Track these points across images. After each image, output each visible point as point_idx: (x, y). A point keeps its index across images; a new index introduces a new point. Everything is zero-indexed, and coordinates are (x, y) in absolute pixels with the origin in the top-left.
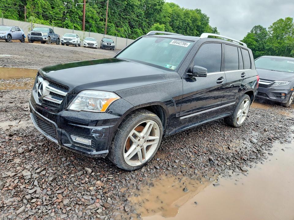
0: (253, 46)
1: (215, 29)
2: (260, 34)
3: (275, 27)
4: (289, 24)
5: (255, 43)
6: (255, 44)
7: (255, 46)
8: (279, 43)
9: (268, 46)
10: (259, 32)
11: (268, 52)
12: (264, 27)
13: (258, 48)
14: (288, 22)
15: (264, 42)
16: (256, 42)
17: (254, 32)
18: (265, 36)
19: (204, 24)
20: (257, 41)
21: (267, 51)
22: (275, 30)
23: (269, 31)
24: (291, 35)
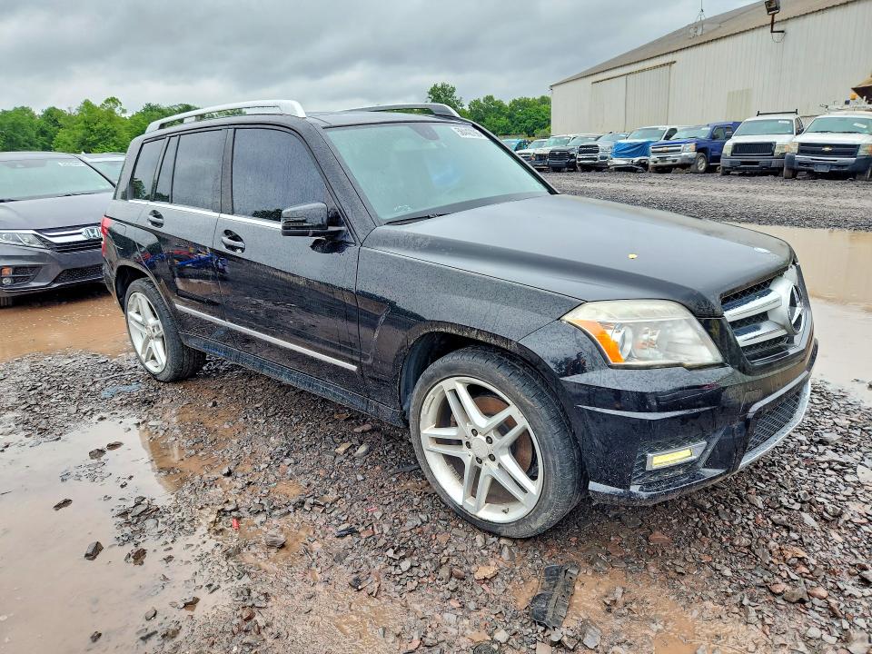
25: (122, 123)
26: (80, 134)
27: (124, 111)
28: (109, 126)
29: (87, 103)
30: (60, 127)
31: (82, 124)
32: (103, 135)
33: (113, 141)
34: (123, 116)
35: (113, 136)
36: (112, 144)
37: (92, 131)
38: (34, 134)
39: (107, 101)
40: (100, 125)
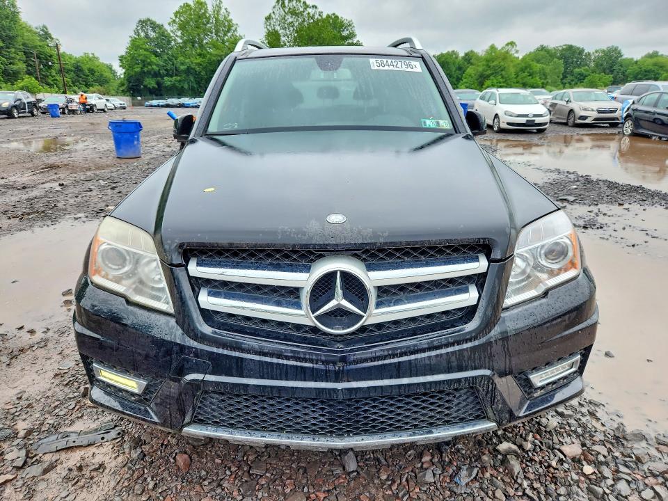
0: (154, 67)
1: (43, 30)
2: (157, 38)
3: (181, 21)
4: (204, 14)
5: (153, 59)
6: (155, 61)
7: (158, 66)
8: (200, 55)
9: (182, 64)
10: (152, 34)
11: (188, 75)
12: (159, 22)
13: (165, 70)
14: (201, 10)
15: (173, 56)
16: (156, 56)
17: (142, 34)
18: (169, 43)
19: (7, 18)
20: (156, 54)
21: (184, 75)
22: (182, 27)
23: (172, 31)
24: (215, 37)
25: (512, 61)
26: (480, 69)
27: (517, 52)
28: (502, 63)
29: (493, 47)
30: (472, 64)
31: (484, 63)
32: (495, 70)
33: (501, 75)
34: (516, 55)
35: (502, 70)
36: (500, 77)
37: (490, 67)
38: (454, 69)
39: (507, 45)
40: (496, 63)
